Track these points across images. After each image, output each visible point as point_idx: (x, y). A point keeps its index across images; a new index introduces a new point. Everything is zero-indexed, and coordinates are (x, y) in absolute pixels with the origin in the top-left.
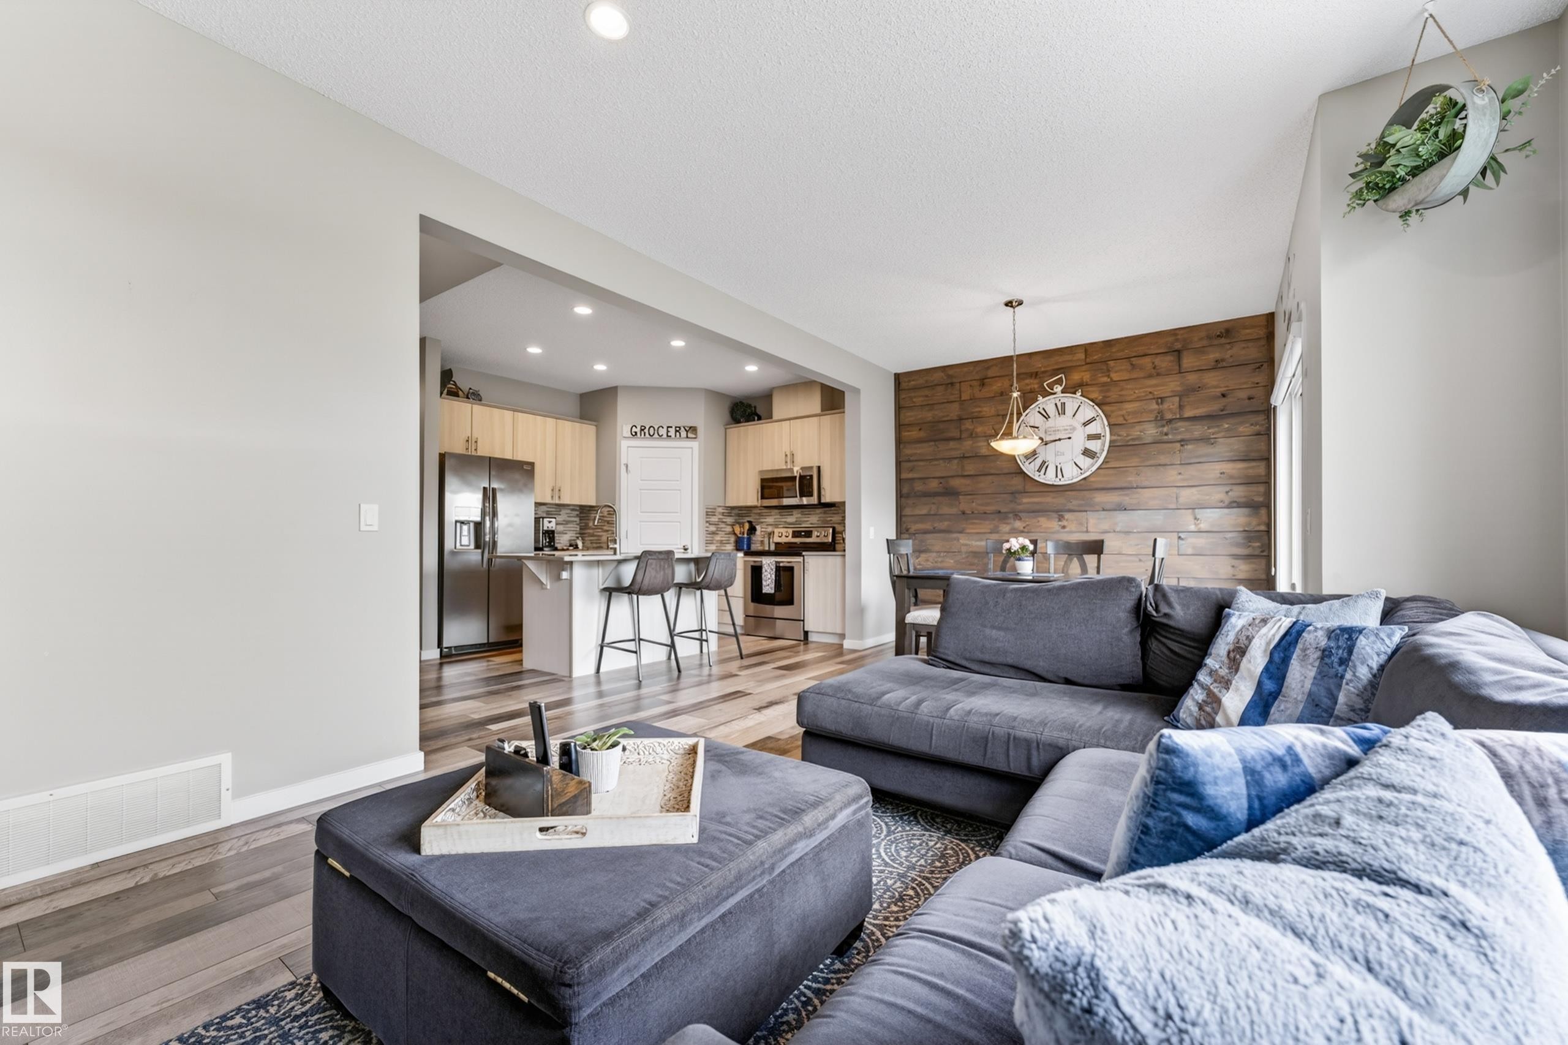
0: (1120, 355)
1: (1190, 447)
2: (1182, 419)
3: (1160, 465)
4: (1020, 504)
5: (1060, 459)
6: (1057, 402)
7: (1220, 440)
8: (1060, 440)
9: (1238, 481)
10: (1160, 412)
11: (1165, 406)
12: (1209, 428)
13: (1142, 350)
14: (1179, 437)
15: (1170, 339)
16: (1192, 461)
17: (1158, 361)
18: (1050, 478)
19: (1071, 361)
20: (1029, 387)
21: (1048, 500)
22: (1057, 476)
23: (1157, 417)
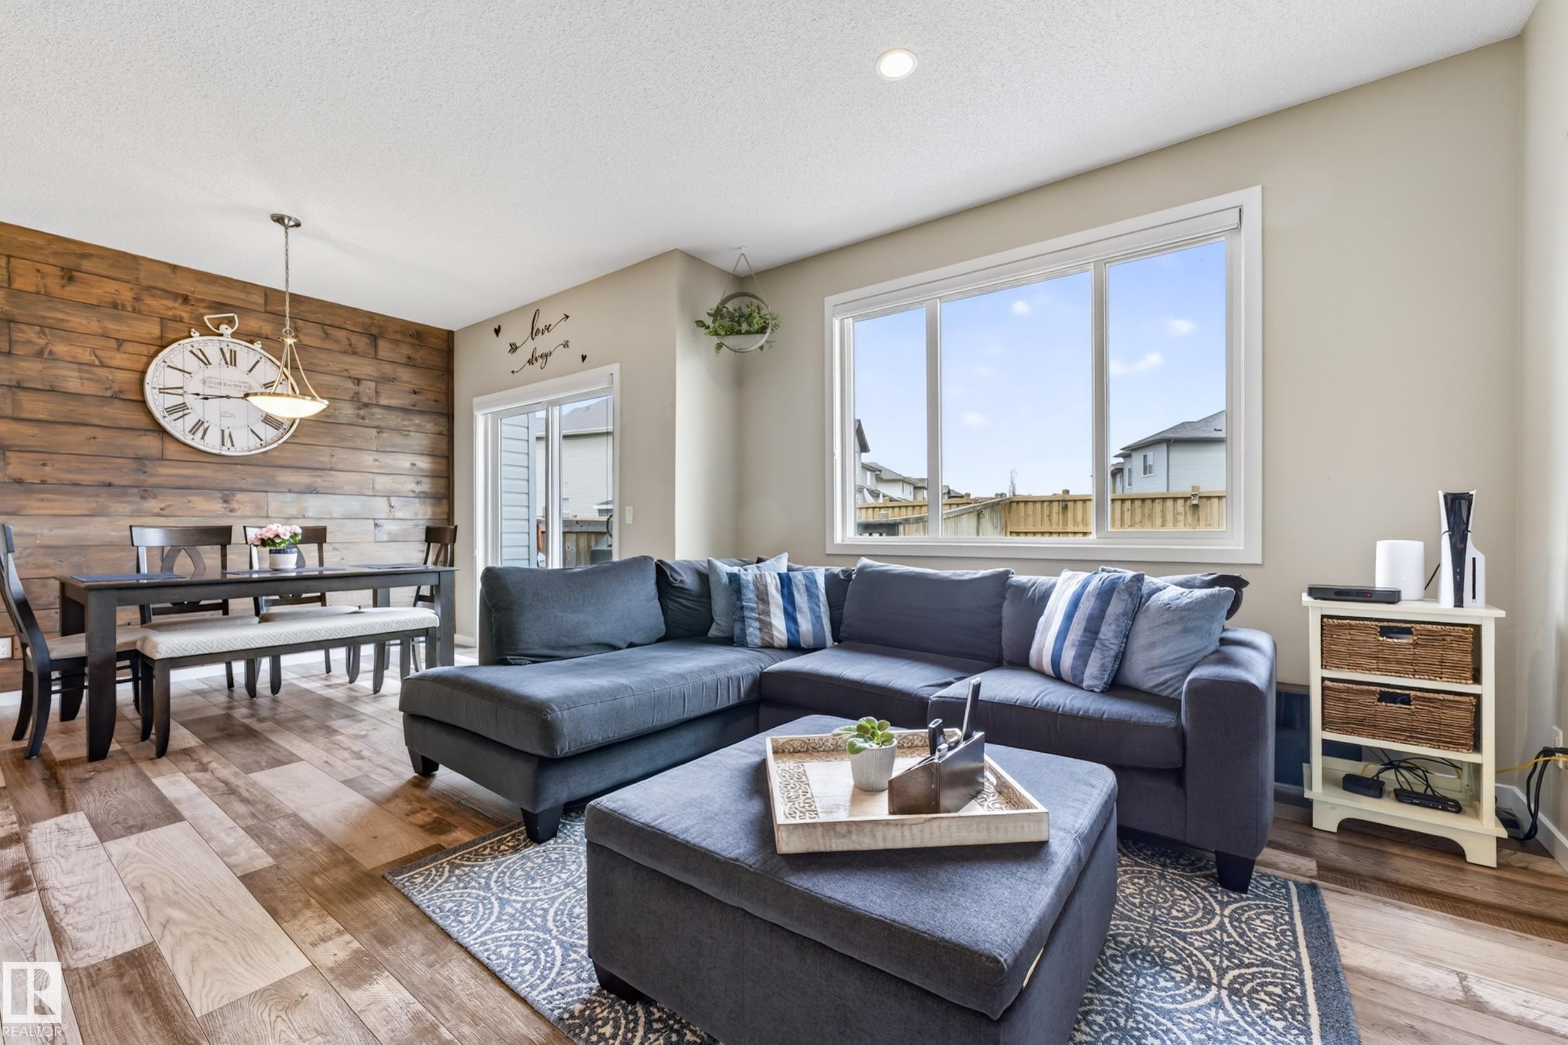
0: (312, 317)
1: (385, 435)
2: (378, 405)
3: (357, 449)
4: (152, 475)
5: (226, 423)
6: (224, 346)
7: (411, 434)
8: (228, 397)
9: (425, 474)
10: (357, 393)
11: (361, 389)
12: (403, 420)
13: (338, 321)
14: (375, 424)
15: (368, 321)
16: (388, 449)
17: (354, 338)
18: (211, 443)
19: (244, 300)
20: (171, 313)
21: (208, 473)
22: (223, 444)
23: (353, 398)
